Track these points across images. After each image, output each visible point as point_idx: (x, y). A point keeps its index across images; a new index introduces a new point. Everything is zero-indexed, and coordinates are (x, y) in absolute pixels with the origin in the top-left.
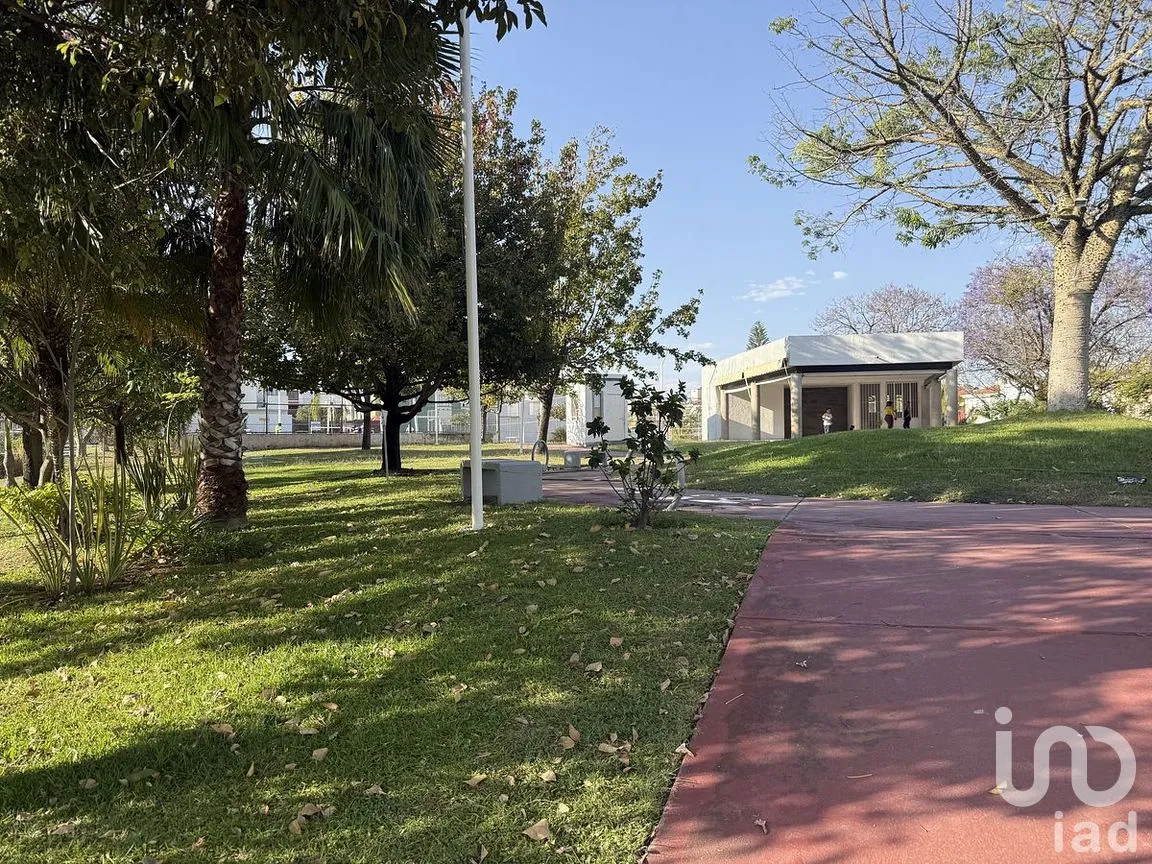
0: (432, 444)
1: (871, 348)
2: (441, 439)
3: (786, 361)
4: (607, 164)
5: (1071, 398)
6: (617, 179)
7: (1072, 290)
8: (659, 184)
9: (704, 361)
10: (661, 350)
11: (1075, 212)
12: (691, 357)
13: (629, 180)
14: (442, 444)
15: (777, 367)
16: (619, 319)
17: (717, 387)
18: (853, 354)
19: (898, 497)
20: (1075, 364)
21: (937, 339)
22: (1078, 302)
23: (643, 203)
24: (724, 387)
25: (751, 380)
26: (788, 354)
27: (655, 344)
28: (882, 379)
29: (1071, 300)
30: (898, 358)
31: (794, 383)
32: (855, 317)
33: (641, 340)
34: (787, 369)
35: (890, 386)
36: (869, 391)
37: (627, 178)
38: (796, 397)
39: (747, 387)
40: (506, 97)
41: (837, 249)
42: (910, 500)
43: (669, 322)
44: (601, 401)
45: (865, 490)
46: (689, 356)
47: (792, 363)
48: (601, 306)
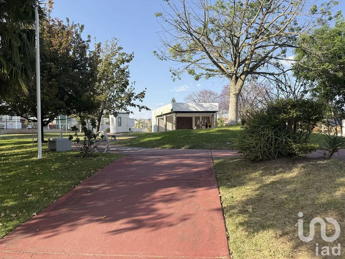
0: (65, 133)
1: (195, 107)
2: (68, 131)
3: (172, 110)
4: (117, 49)
5: (233, 121)
6: (119, 54)
7: (234, 93)
8: (133, 56)
9: (147, 109)
10: (135, 105)
11: (235, 72)
12: (143, 108)
13: (124, 54)
14: (68, 133)
15: (170, 111)
16: (123, 95)
17: (156, 116)
18: (190, 108)
19: (173, 148)
20: (234, 113)
21: (212, 105)
22: (235, 96)
23: (128, 61)
24: (158, 116)
25: (164, 115)
26: (173, 108)
27: (133, 103)
28: (201, 115)
29: (234, 96)
30: (202, 110)
31: (174, 116)
32: (195, 98)
33: (128, 102)
34: (173, 112)
35: (202, 117)
36: (197, 118)
37: (123, 53)
38: (175, 120)
39: (163, 117)
40: (81, 27)
41: (180, 79)
42: (176, 148)
43: (136, 97)
44: (121, 120)
45: (166, 146)
46: (143, 107)
47: (174, 110)
48: (117, 91)
